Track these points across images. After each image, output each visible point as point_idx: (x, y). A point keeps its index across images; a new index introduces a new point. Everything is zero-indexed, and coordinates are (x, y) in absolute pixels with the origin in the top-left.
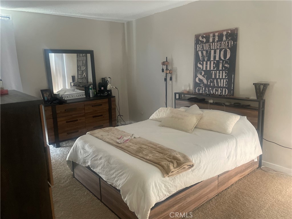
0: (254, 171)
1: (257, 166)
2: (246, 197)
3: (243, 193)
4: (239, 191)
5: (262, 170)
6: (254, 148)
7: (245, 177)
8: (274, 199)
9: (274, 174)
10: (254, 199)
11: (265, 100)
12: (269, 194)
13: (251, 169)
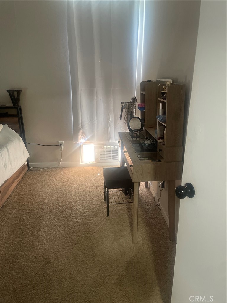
0: (25, 175)
1: (27, 168)
2: (28, 197)
3: (25, 194)
4: (21, 194)
5: (32, 171)
6: (23, 153)
7: (20, 181)
8: (50, 189)
9: (42, 171)
10: (36, 195)
11: (21, 106)
12: (45, 186)
13: (23, 172)
